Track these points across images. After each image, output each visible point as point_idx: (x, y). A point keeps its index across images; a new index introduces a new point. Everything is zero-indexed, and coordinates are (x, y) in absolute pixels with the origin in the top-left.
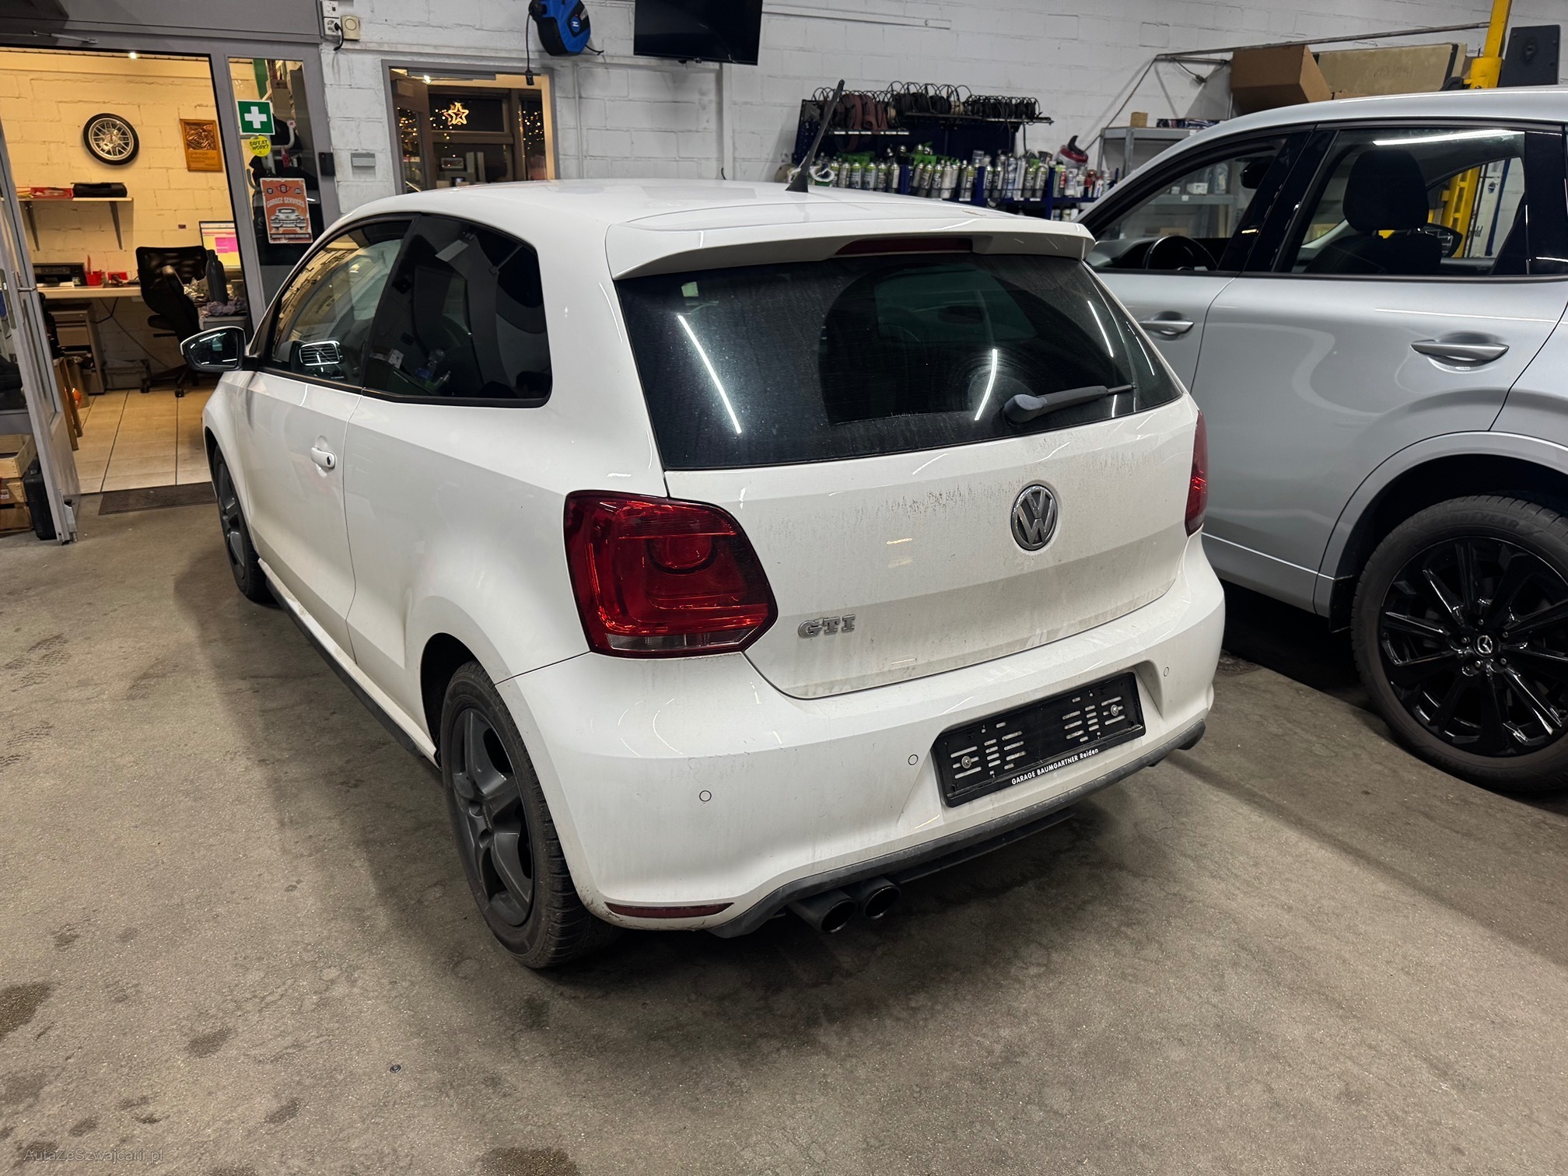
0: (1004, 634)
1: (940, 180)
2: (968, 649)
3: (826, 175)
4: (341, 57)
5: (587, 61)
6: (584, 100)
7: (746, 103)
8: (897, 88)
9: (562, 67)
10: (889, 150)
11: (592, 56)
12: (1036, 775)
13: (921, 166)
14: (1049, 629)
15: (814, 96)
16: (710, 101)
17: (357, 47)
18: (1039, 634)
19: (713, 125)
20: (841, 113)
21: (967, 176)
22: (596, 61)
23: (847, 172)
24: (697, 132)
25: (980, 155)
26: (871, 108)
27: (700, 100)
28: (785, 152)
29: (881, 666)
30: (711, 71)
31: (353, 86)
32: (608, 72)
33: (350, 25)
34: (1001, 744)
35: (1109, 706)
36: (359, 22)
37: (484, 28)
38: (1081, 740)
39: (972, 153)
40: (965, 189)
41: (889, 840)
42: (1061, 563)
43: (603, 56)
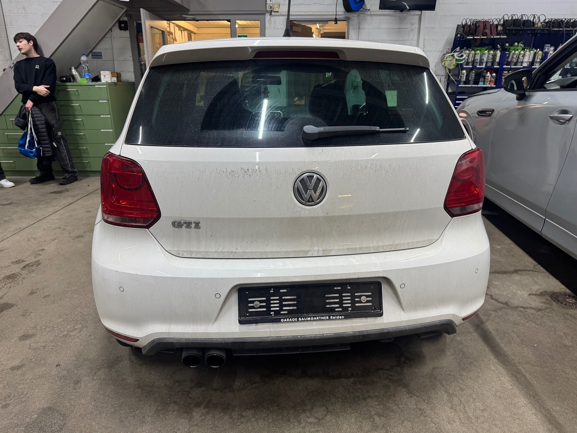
0: (292, 246)
1: (522, 58)
2: (268, 249)
3: (462, 56)
4: (272, 18)
5: (363, 14)
6: (361, 29)
7: (432, 28)
8: (506, 18)
9: (353, 17)
10: (498, 45)
11: (365, 12)
12: (298, 320)
13: (513, 52)
14: (324, 249)
15: (462, 23)
16: (415, 28)
17: (278, 14)
18: (316, 249)
19: (416, 37)
20: (473, 29)
21: (538, 56)
22: (367, 14)
23: (473, 55)
24: (408, 40)
25: (549, 47)
26: (488, 26)
27: (410, 27)
28: (448, 48)
29: (217, 249)
30: (417, 15)
31: (275, 28)
32: (372, 18)
33: (276, 6)
34: (281, 300)
35: (360, 297)
36: (279, 5)
37: (324, 4)
38: (336, 310)
39: (544, 46)
40: (536, 62)
41: (207, 332)
42: (328, 215)
43: (370, 12)
